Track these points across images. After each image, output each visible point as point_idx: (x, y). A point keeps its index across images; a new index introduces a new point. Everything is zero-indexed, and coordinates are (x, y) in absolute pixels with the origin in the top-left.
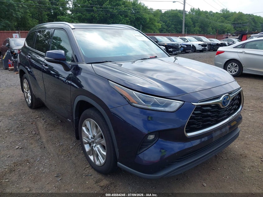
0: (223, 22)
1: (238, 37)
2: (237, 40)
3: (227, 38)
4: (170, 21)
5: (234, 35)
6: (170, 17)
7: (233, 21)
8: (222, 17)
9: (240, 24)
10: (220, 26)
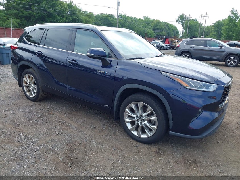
0: (145, 27)
1: (162, 40)
2: (162, 42)
3: (154, 40)
4: (101, 23)
5: (159, 38)
6: (101, 19)
7: (153, 27)
8: (144, 22)
9: (159, 29)
10: (143, 30)
